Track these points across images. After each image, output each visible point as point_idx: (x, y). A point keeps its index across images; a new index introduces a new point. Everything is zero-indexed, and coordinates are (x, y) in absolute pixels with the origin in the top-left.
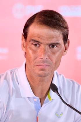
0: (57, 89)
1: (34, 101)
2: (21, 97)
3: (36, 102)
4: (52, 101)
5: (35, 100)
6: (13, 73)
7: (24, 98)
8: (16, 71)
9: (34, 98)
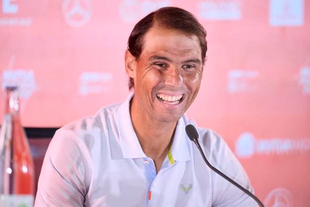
2: (123, 158)
4: (175, 165)
5: (146, 163)
9: (145, 159)
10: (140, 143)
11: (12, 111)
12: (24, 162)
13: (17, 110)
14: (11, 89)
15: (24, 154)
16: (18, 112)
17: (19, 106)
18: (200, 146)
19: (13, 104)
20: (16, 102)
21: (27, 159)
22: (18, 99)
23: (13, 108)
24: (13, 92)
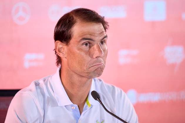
0: (99, 96)
1: (72, 109)
2: (58, 106)
3: (74, 110)
4: (91, 107)
5: (74, 108)
6: (47, 82)
7: (62, 107)
8: (50, 79)
9: (72, 106)
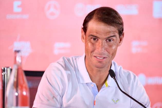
10: (90, 76)
11: (17, 63)
12: (24, 89)
13: (20, 62)
14: (17, 52)
15: (24, 85)
16: (21, 63)
17: (21, 60)
18: (116, 80)
19: (18, 60)
20: (20, 58)
21: (26, 88)
22: (21, 57)
23: (18, 61)
24: (18, 53)
